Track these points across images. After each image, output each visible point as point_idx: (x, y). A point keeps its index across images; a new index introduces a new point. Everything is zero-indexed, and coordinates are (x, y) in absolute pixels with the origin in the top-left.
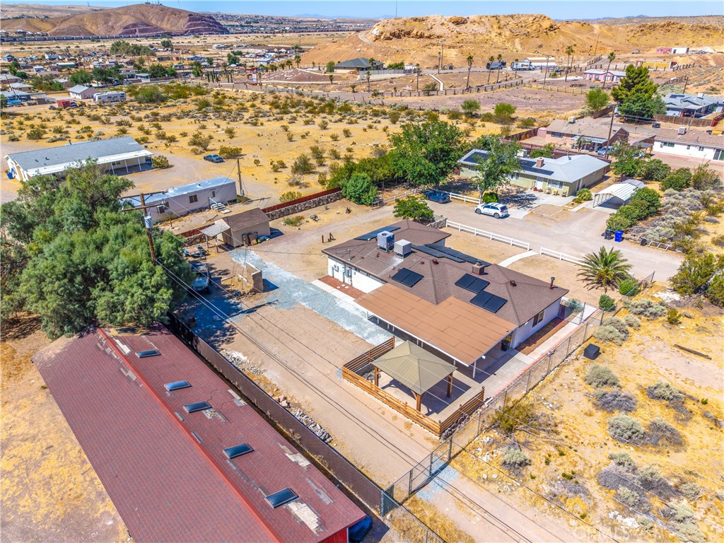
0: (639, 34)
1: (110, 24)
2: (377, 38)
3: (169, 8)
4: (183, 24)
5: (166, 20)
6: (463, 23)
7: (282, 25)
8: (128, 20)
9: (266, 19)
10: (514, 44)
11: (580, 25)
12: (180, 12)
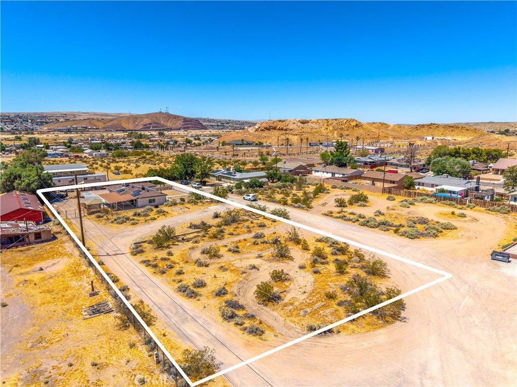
0: (415, 129)
1: (136, 123)
2: (257, 130)
3: (172, 115)
4: (180, 123)
5: (169, 121)
6: (307, 123)
7: (243, 126)
8: (147, 121)
9: (234, 122)
10: (333, 134)
11: (380, 124)
12: (178, 117)
